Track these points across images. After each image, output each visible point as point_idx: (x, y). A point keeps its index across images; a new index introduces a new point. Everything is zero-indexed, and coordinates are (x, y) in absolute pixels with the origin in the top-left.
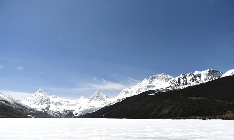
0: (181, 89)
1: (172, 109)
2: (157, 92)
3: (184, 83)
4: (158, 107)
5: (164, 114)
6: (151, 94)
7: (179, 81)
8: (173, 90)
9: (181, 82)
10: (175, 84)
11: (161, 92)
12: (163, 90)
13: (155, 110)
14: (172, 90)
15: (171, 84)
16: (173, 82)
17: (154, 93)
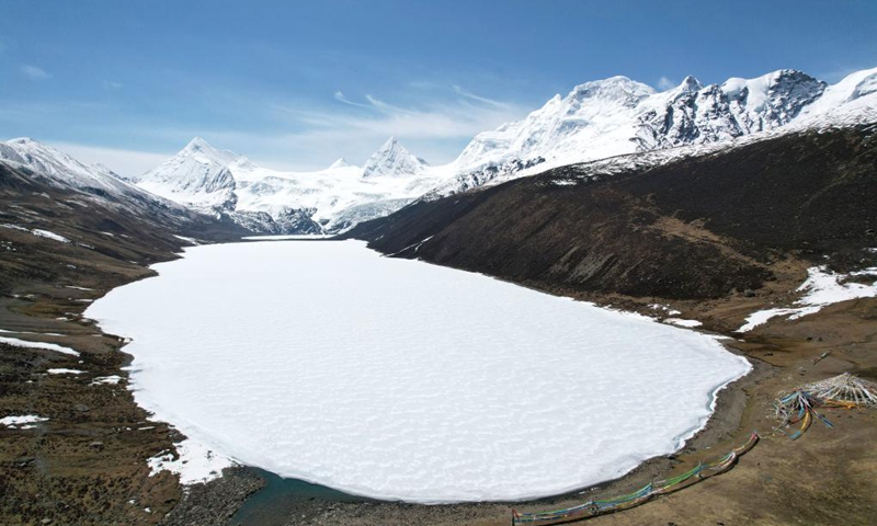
0: (663, 163)
1: (606, 264)
2: (584, 174)
3: (683, 125)
4: (573, 250)
5: (582, 277)
6: (564, 183)
7: (667, 117)
8: (637, 166)
9: (674, 120)
10: (654, 127)
11: (596, 175)
12: (604, 167)
13: (562, 260)
14: (632, 166)
15: (639, 128)
16: (647, 122)
17: (573, 178)
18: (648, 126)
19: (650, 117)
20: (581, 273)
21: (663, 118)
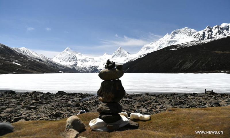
0: (206, 42)
1: (195, 63)
2: (179, 47)
3: (209, 37)
4: (180, 62)
5: (185, 68)
6: (173, 49)
7: (203, 35)
8: (197, 44)
9: (206, 35)
10: (199, 38)
11: (183, 47)
12: (186, 45)
13: (176, 65)
14: (195, 44)
15: (195, 38)
16: (197, 36)
17: (176, 48)
18: (197, 37)
20: (185, 67)
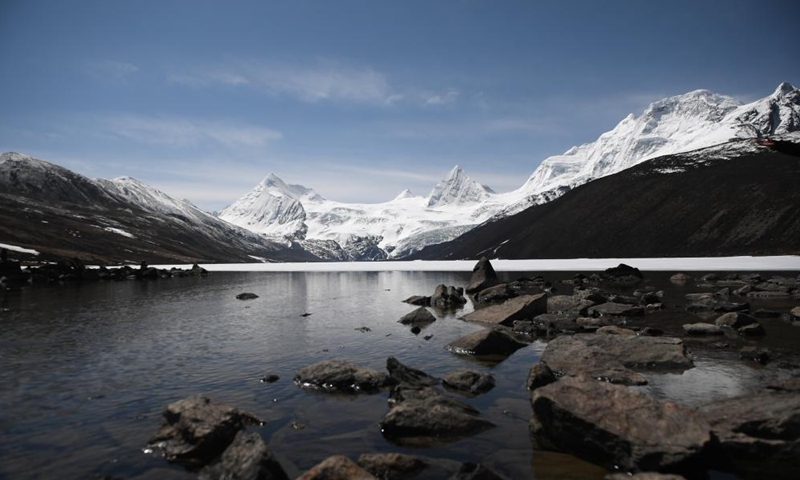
1: (783, 219)
2: (692, 161)
3: (792, 123)
4: (720, 214)
5: (747, 239)
6: (670, 171)
7: (771, 115)
8: (759, 149)
9: (781, 118)
10: (757, 127)
11: (708, 161)
12: (716, 152)
13: (705, 227)
15: (739, 129)
16: (747, 122)
17: (680, 166)
18: (749, 126)
19: (751, 116)
20: (743, 235)
21: (767, 117)
